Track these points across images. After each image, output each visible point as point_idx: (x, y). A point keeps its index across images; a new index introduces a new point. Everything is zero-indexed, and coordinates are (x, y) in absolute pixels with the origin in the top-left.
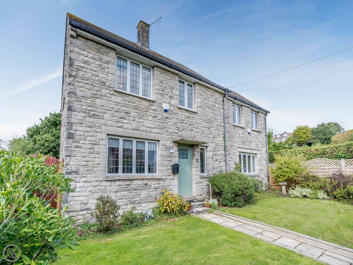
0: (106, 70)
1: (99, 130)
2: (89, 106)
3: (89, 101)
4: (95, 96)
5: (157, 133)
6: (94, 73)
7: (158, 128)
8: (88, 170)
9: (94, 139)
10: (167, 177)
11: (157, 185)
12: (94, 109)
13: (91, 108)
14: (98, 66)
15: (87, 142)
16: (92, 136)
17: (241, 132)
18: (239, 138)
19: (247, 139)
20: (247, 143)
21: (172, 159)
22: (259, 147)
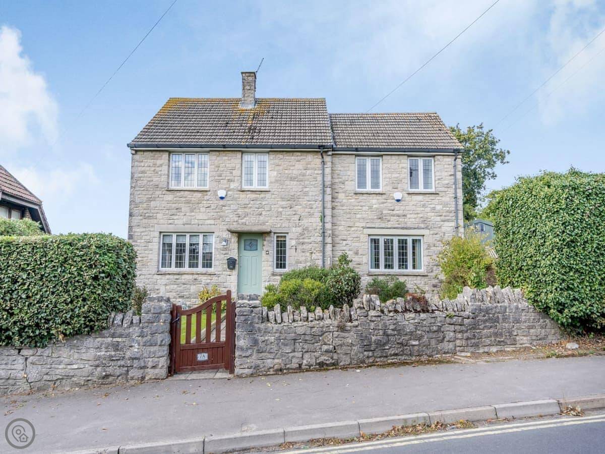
0: (159, 173)
1: (152, 229)
2: (145, 209)
3: (145, 205)
4: (150, 200)
5: (210, 225)
6: (149, 179)
7: (212, 219)
8: (143, 265)
9: (148, 237)
10: (221, 273)
11: (209, 281)
12: (149, 211)
13: (145, 211)
14: (153, 172)
15: (143, 241)
16: (146, 235)
17: (374, 201)
18: (370, 213)
19: (393, 210)
20: (393, 218)
21: (229, 252)
22: (431, 223)
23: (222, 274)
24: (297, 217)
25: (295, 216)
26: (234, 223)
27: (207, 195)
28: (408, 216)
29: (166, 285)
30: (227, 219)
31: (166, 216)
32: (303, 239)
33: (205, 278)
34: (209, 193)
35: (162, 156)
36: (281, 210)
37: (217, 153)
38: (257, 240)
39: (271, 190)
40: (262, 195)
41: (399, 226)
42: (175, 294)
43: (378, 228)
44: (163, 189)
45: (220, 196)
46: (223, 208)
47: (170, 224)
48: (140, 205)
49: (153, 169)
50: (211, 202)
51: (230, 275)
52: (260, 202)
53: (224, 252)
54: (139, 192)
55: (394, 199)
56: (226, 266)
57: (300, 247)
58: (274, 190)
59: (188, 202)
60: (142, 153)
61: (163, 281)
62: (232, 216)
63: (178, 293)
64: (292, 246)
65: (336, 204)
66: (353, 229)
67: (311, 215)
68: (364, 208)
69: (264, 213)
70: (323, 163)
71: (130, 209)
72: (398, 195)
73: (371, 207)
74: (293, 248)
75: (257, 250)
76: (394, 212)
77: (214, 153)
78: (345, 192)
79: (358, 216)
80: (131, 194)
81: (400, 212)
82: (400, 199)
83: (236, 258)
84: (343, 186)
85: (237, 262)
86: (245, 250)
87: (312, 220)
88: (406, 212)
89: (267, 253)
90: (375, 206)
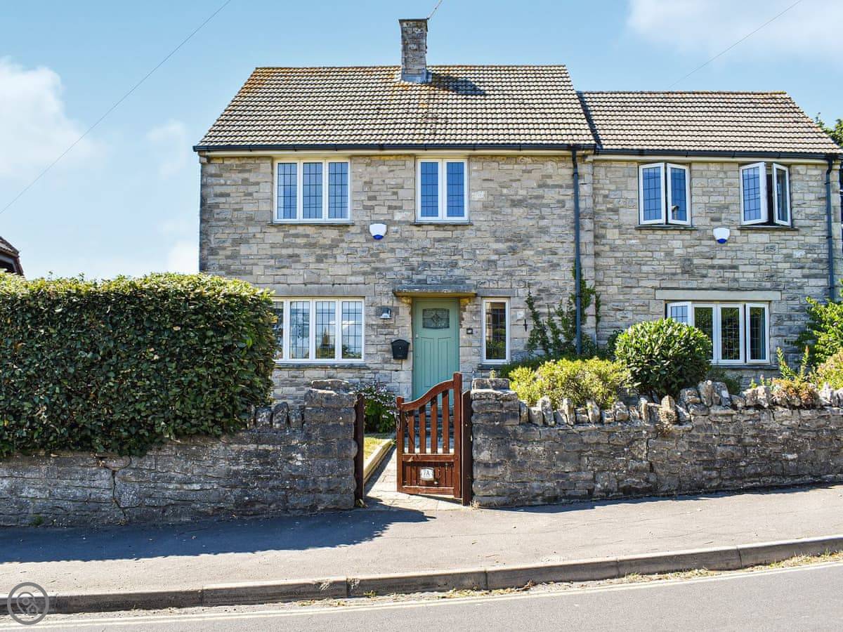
0: (255, 194)
2: (228, 258)
3: (228, 251)
4: (237, 242)
6: (236, 207)
7: (359, 274)
10: (379, 366)
12: (236, 261)
13: (230, 262)
14: (242, 194)
17: (677, 244)
18: (668, 263)
19: (712, 258)
20: (711, 272)
21: (396, 331)
22: (783, 280)
23: (383, 369)
26: (404, 281)
27: (348, 233)
28: (742, 268)
30: (390, 275)
31: (270, 270)
33: (351, 375)
34: (352, 229)
35: (259, 166)
36: (494, 257)
37: (367, 160)
38: (448, 311)
39: (474, 223)
40: (457, 233)
41: (723, 285)
43: (683, 289)
44: (262, 224)
45: (374, 234)
46: (381, 254)
47: (278, 284)
48: (220, 252)
49: (242, 188)
50: (357, 245)
51: (397, 371)
52: (454, 244)
53: (384, 331)
54: (216, 230)
55: (713, 239)
58: (479, 223)
59: (312, 245)
60: (221, 161)
62: (399, 269)
64: (518, 320)
65: (602, 248)
66: (635, 291)
67: (554, 266)
68: (657, 255)
69: (461, 264)
70: (576, 176)
72: (722, 233)
73: (669, 254)
74: (519, 323)
75: (448, 327)
76: (716, 262)
77: (361, 160)
78: (619, 227)
79: (645, 269)
80: (201, 232)
81: (728, 262)
82: (726, 238)
83: (410, 340)
84: (616, 217)
85: (411, 348)
86: (424, 327)
87: (557, 276)
88: (736, 262)
89: (470, 331)
90: (677, 252)
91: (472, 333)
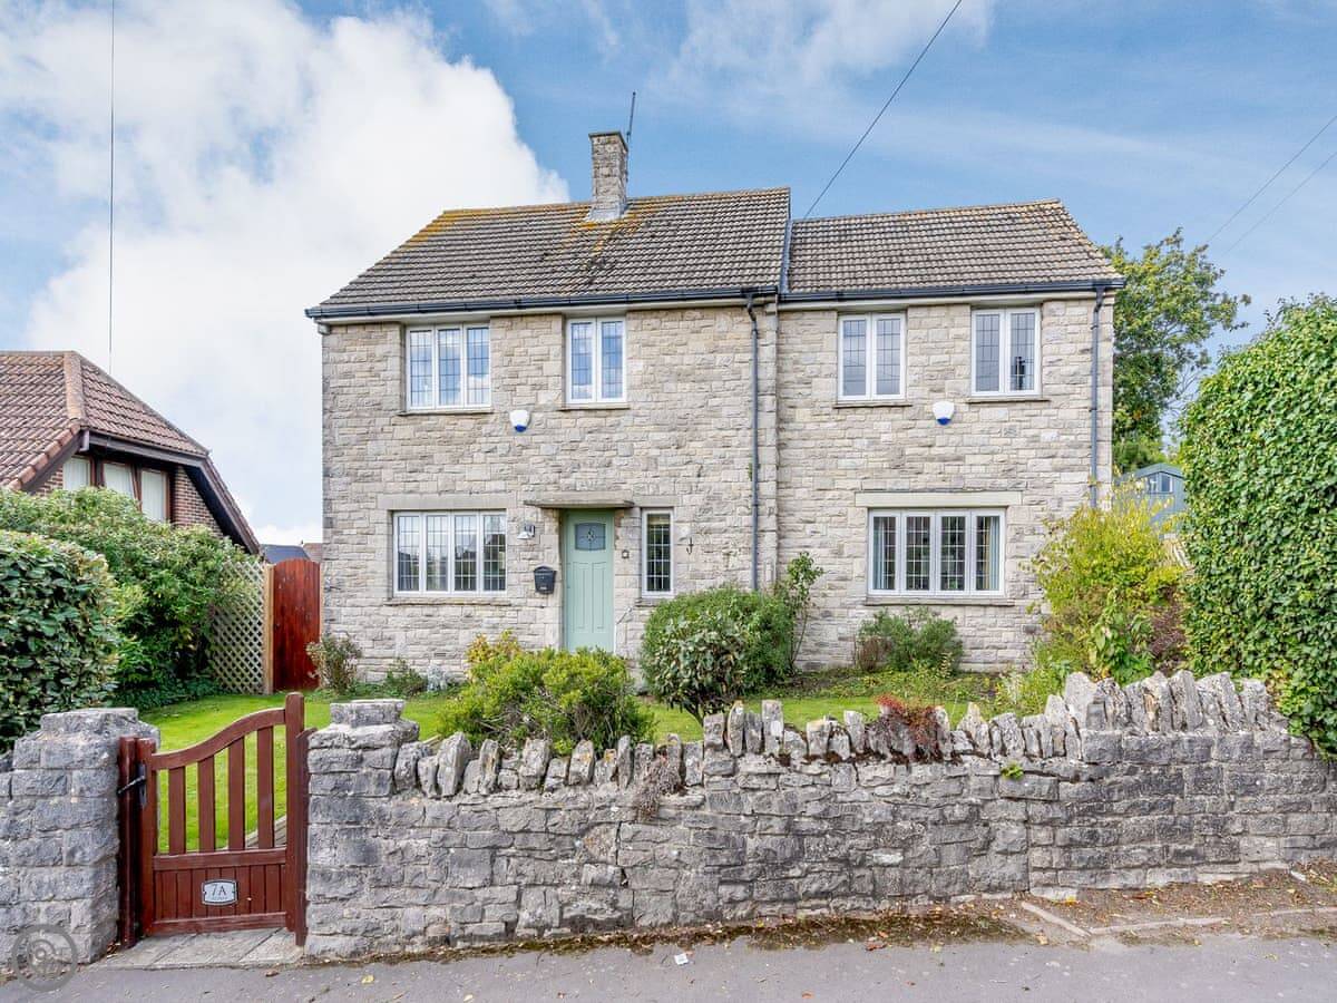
0: (382, 374)
1: (373, 505)
2: (355, 460)
3: (354, 451)
4: (364, 438)
5: (497, 492)
6: (361, 390)
7: (499, 479)
8: (357, 585)
9: (364, 524)
10: (523, 601)
11: (496, 620)
12: (363, 464)
13: (357, 464)
14: (367, 374)
15: (354, 531)
16: (361, 518)
17: (884, 425)
18: (872, 454)
19: (930, 446)
20: (928, 466)
21: (541, 553)
22: (1026, 475)
23: (526, 604)
24: (691, 470)
25: (689, 466)
26: (550, 488)
27: (486, 423)
28: (970, 459)
29: (406, 629)
30: (534, 479)
31: (400, 475)
32: (708, 520)
33: (490, 613)
34: (491, 419)
35: (385, 336)
36: (655, 452)
37: (507, 322)
38: (604, 526)
39: (632, 406)
40: (611, 420)
41: (944, 485)
42: (425, 648)
43: (891, 491)
44: (392, 413)
45: (516, 425)
46: (524, 451)
47: (411, 492)
48: (345, 451)
49: (368, 366)
50: (496, 439)
51: (542, 607)
52: (607, 436)
53: (529, 555)
54: (340, 422)
55: (932, 418)
56: (532, 586)
57: (700, 540)
58: (638, 406)
59: (447, 441)
60: (343, 330)
61: (398, 619)
62: (544, 470)
63: (433, 647)
64: (682, 539)
65: (789, 435)
66: (830, 494)
67: (726, 463)
68: (858, 444)
69: (615, 462)
70: (757, 333)
71: (325, 461)
72: (943, 408)
73: (874, 441)
74: (683, 542)
75: (604, 548)
76: (935, 451)
77: (499, 323)
78: (812, 405)
79: (843, 463)
80: (324, 427)
81: (949, 451)
82: (949, 417)
83: (555, 566)
84: (808, 391)
85: (558, 577)
86: (577, 548)
87: (729, 475)
88: (962, 451)
89: (625, 555)
90: (884, 437)
91: (628, 557)
